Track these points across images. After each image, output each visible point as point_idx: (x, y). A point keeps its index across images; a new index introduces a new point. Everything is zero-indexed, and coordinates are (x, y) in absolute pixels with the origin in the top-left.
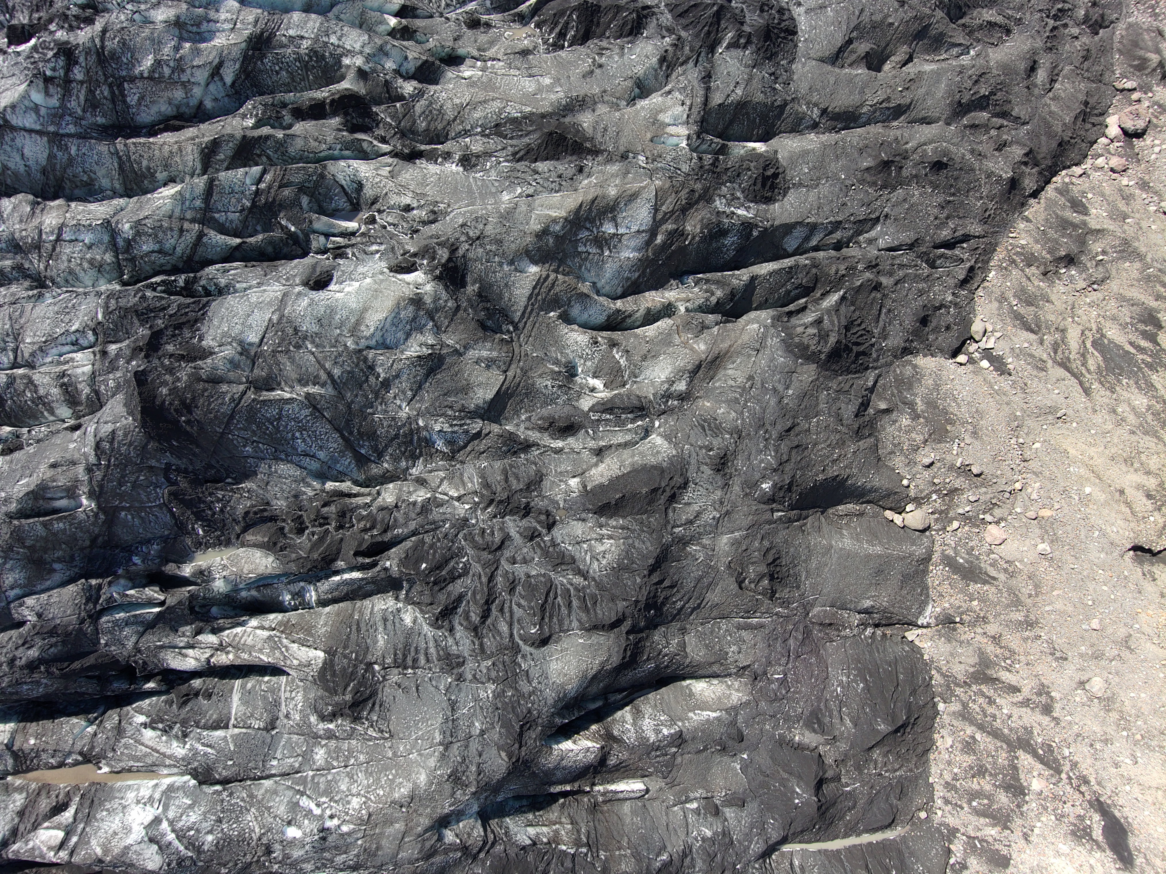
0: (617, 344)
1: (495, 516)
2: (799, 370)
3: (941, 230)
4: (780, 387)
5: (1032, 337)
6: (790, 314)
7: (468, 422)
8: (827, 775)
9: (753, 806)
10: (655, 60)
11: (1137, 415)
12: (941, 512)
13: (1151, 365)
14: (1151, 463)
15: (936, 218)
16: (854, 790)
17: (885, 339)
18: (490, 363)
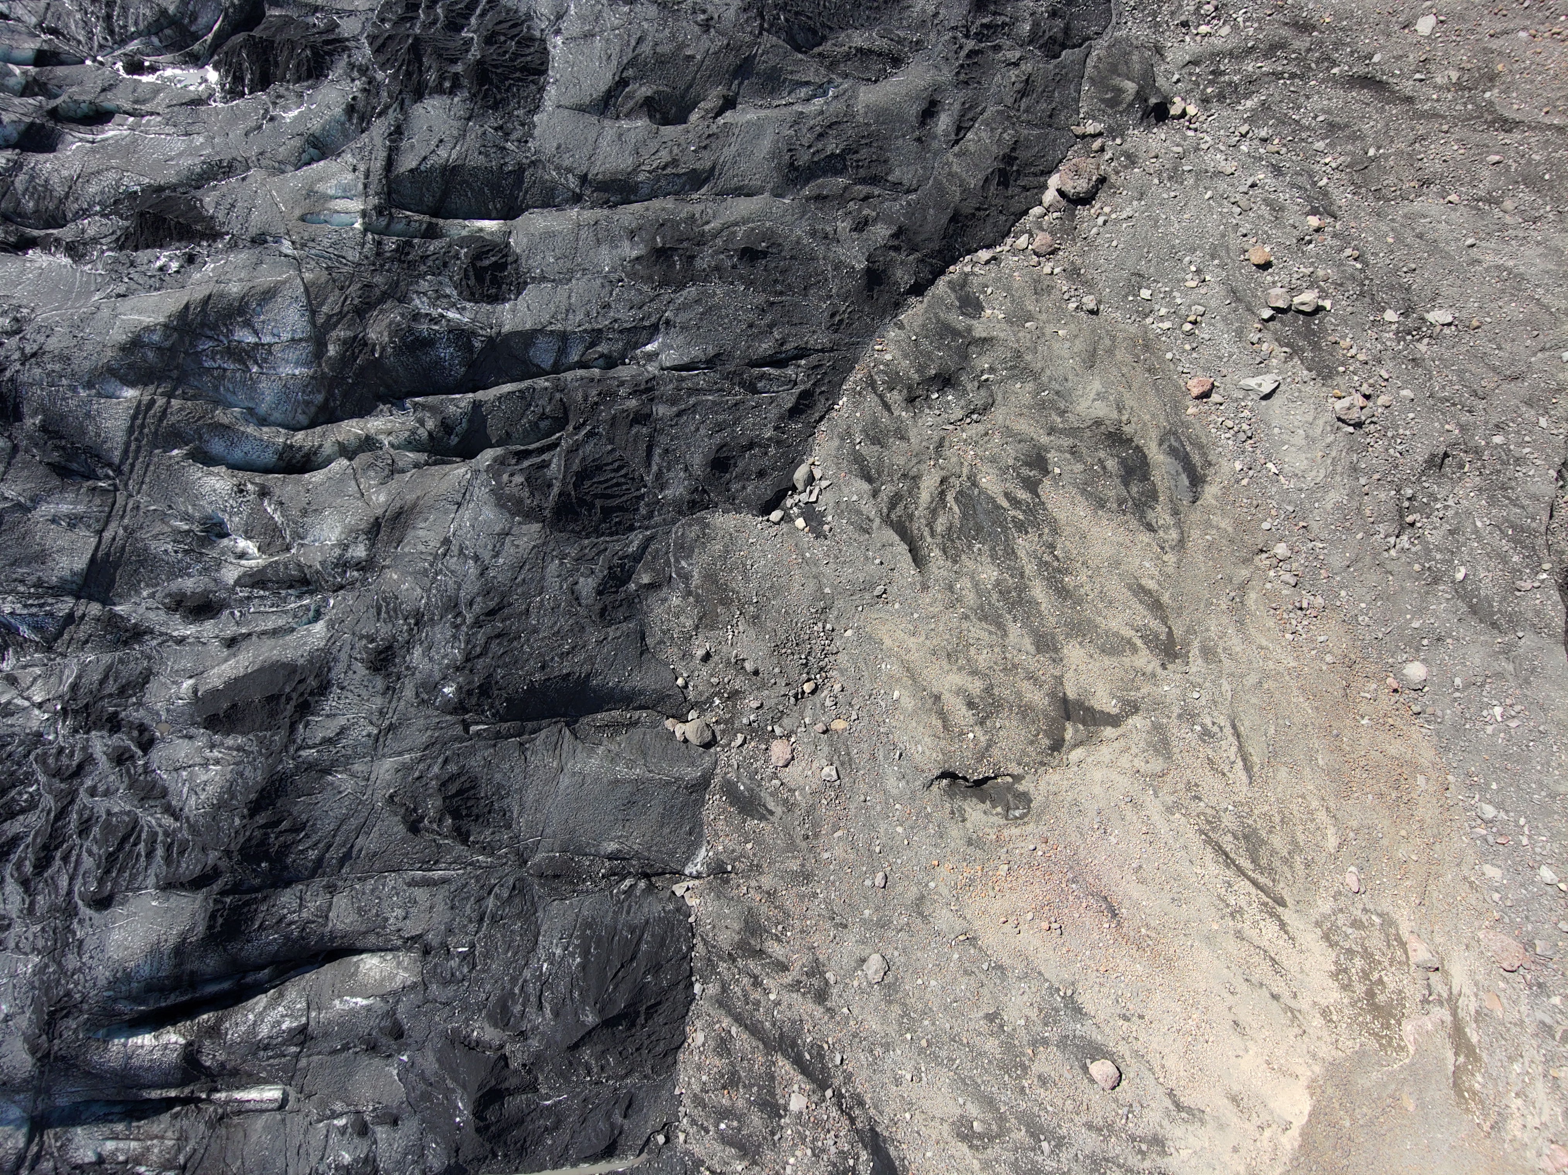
0: (269, 493)
1: (76, 731)
2: (515, 531)
3: (761, 341)
4: (486, 555)
5: (866, 486)
6: (522, 455)
7: (50, 600)
8: (506, 1085)
9: (410, 1127)
10: (338, 111)
11: (979, 593)
12: (726, 722)
13: (1022, 525)
14: (981, 659)
15: (751, 326)
16: (555, 1105)
17: (661, 490)
18: (74, 522)
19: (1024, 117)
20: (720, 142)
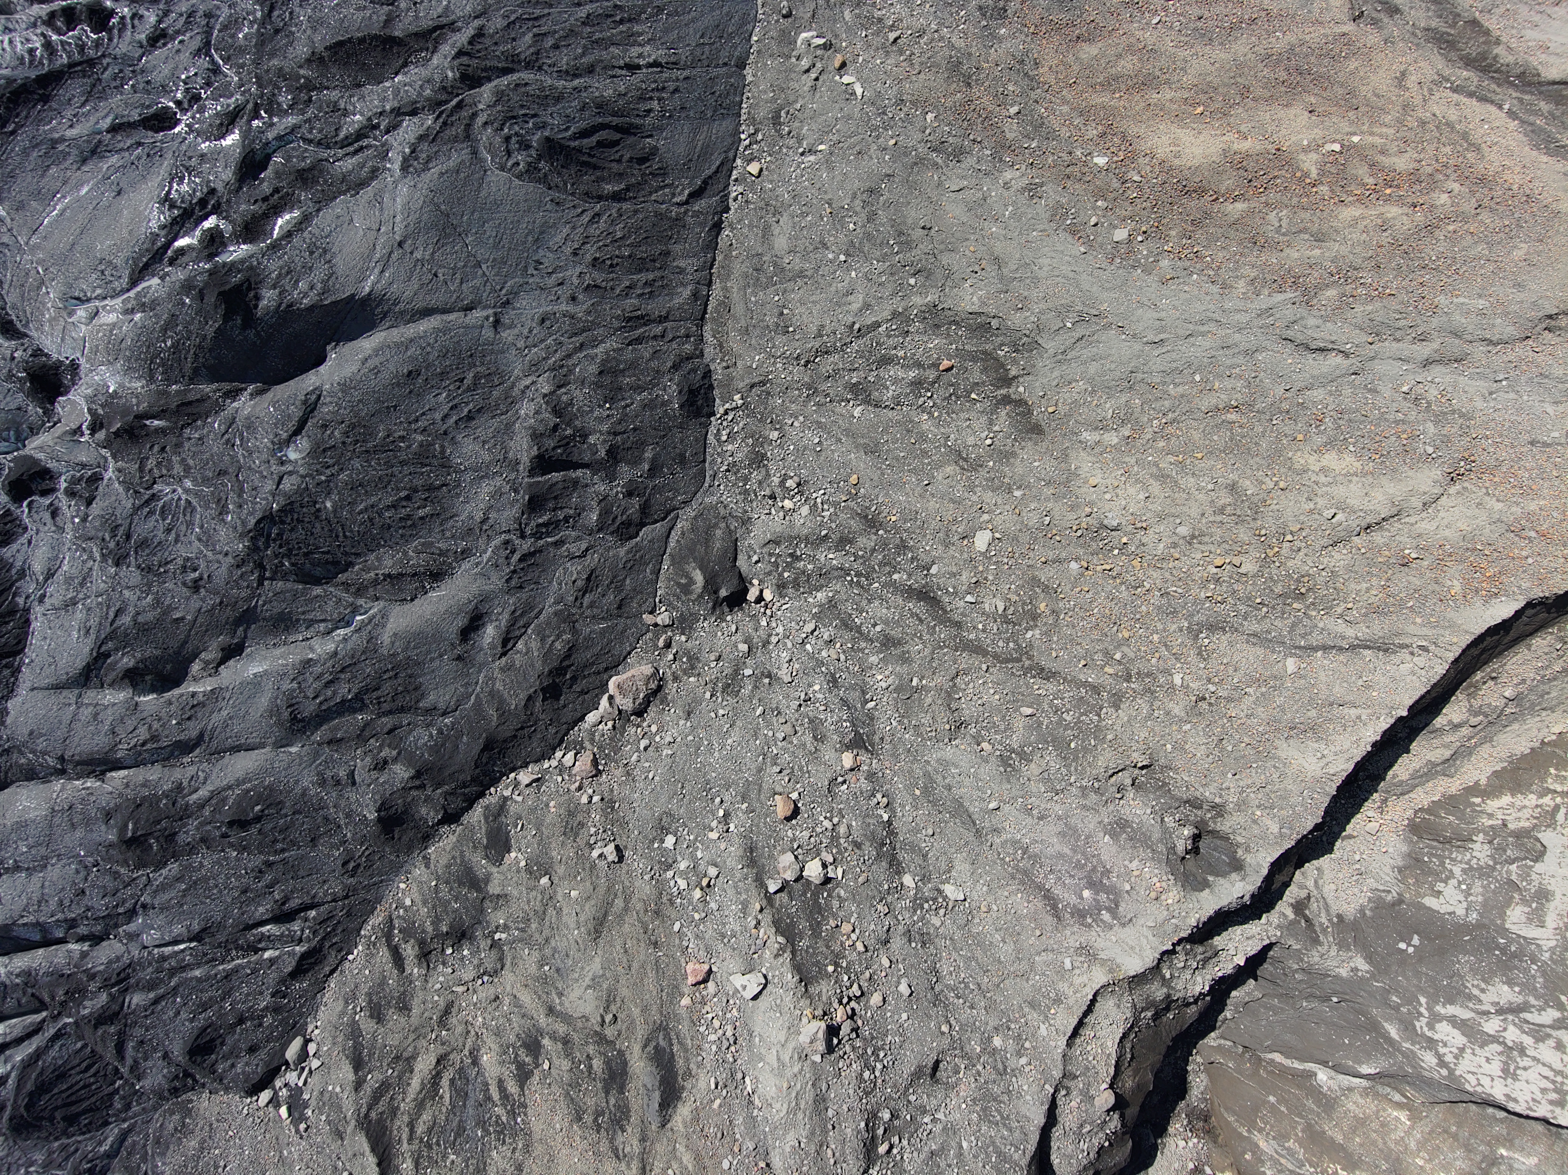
5: (351, 1076)
13: (502, 1130)
15: (245, 891)
17: (139, 1080)
19: (588, 612)
20: (208, 709)
